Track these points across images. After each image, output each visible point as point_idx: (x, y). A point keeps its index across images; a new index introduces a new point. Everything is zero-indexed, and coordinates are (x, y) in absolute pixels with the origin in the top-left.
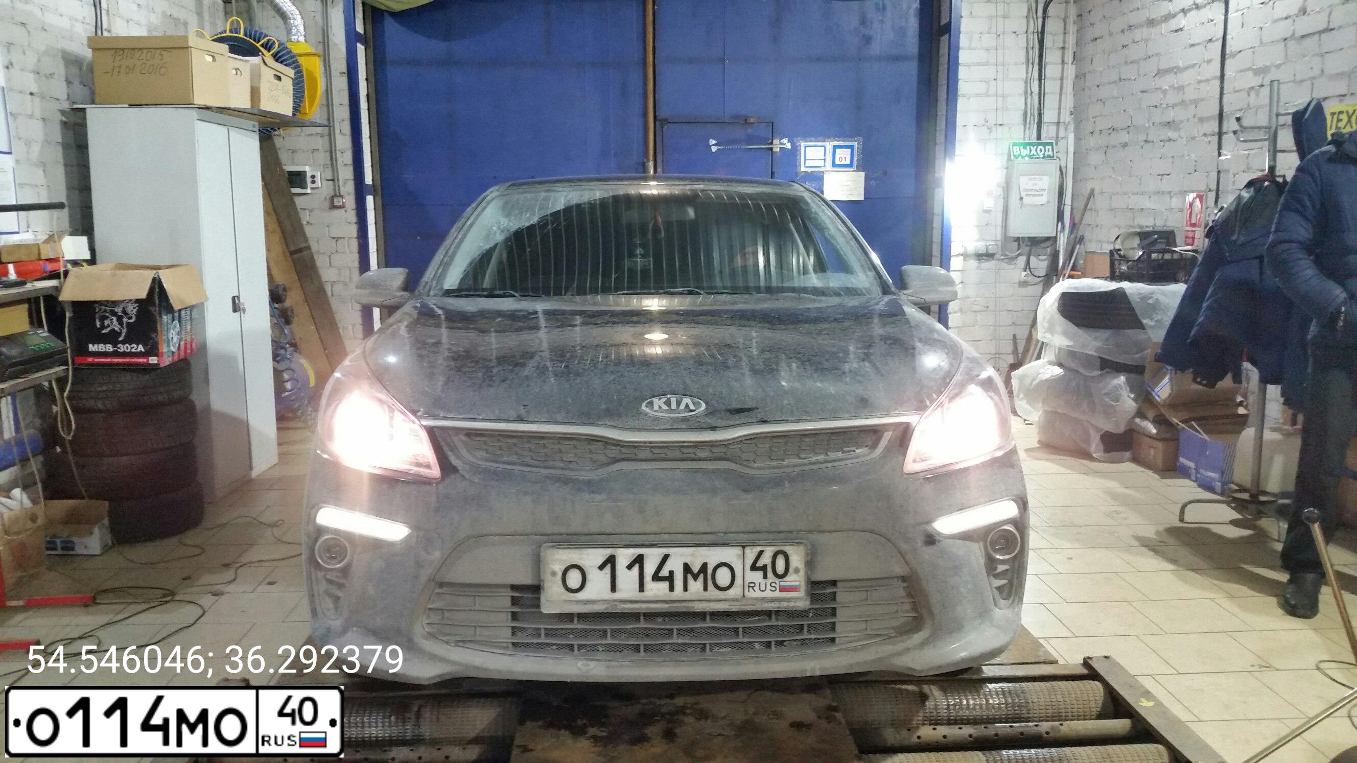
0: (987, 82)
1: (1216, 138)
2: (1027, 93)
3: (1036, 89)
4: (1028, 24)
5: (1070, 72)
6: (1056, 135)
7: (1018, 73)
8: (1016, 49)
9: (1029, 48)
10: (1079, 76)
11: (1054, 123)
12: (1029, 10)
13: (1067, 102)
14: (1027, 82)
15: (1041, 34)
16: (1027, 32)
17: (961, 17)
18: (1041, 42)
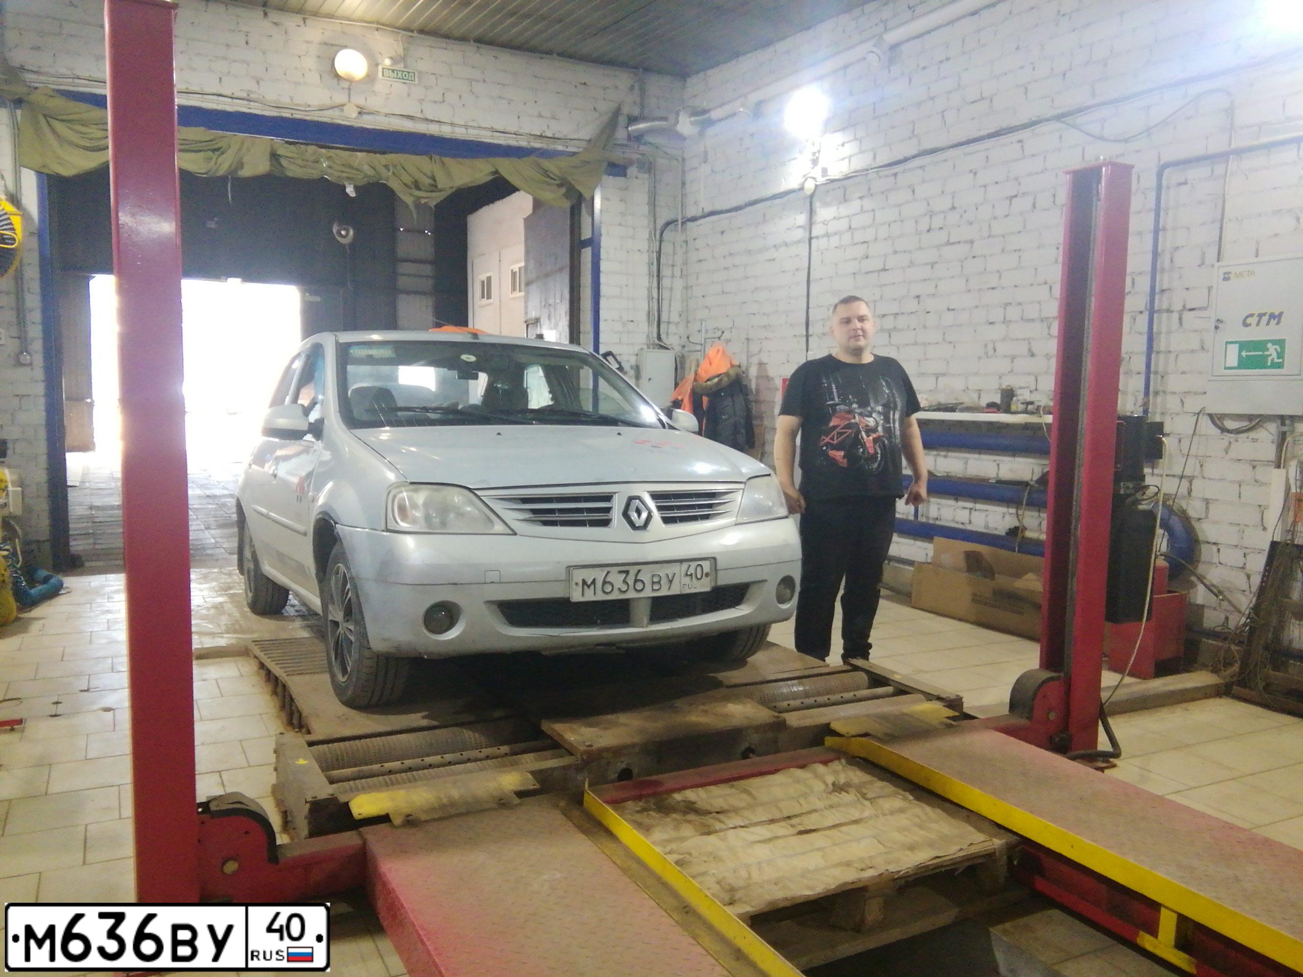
0: (621, 287)
1: (805, 338)
2: (650, 298)
3: (655, 295)
4: (649, 247)
5: (679, 284)
6: (670, 331)
7: (643, 282)
8: (641, 263)
9: (650, 264)
10: (686, 288)
11: (669, 323)
12: (650, 234)
13: (677, 306)
14: (650, 290)
15: (659, 253)
16: (648, 251)
17: (601, 235)
18: (658, 259)
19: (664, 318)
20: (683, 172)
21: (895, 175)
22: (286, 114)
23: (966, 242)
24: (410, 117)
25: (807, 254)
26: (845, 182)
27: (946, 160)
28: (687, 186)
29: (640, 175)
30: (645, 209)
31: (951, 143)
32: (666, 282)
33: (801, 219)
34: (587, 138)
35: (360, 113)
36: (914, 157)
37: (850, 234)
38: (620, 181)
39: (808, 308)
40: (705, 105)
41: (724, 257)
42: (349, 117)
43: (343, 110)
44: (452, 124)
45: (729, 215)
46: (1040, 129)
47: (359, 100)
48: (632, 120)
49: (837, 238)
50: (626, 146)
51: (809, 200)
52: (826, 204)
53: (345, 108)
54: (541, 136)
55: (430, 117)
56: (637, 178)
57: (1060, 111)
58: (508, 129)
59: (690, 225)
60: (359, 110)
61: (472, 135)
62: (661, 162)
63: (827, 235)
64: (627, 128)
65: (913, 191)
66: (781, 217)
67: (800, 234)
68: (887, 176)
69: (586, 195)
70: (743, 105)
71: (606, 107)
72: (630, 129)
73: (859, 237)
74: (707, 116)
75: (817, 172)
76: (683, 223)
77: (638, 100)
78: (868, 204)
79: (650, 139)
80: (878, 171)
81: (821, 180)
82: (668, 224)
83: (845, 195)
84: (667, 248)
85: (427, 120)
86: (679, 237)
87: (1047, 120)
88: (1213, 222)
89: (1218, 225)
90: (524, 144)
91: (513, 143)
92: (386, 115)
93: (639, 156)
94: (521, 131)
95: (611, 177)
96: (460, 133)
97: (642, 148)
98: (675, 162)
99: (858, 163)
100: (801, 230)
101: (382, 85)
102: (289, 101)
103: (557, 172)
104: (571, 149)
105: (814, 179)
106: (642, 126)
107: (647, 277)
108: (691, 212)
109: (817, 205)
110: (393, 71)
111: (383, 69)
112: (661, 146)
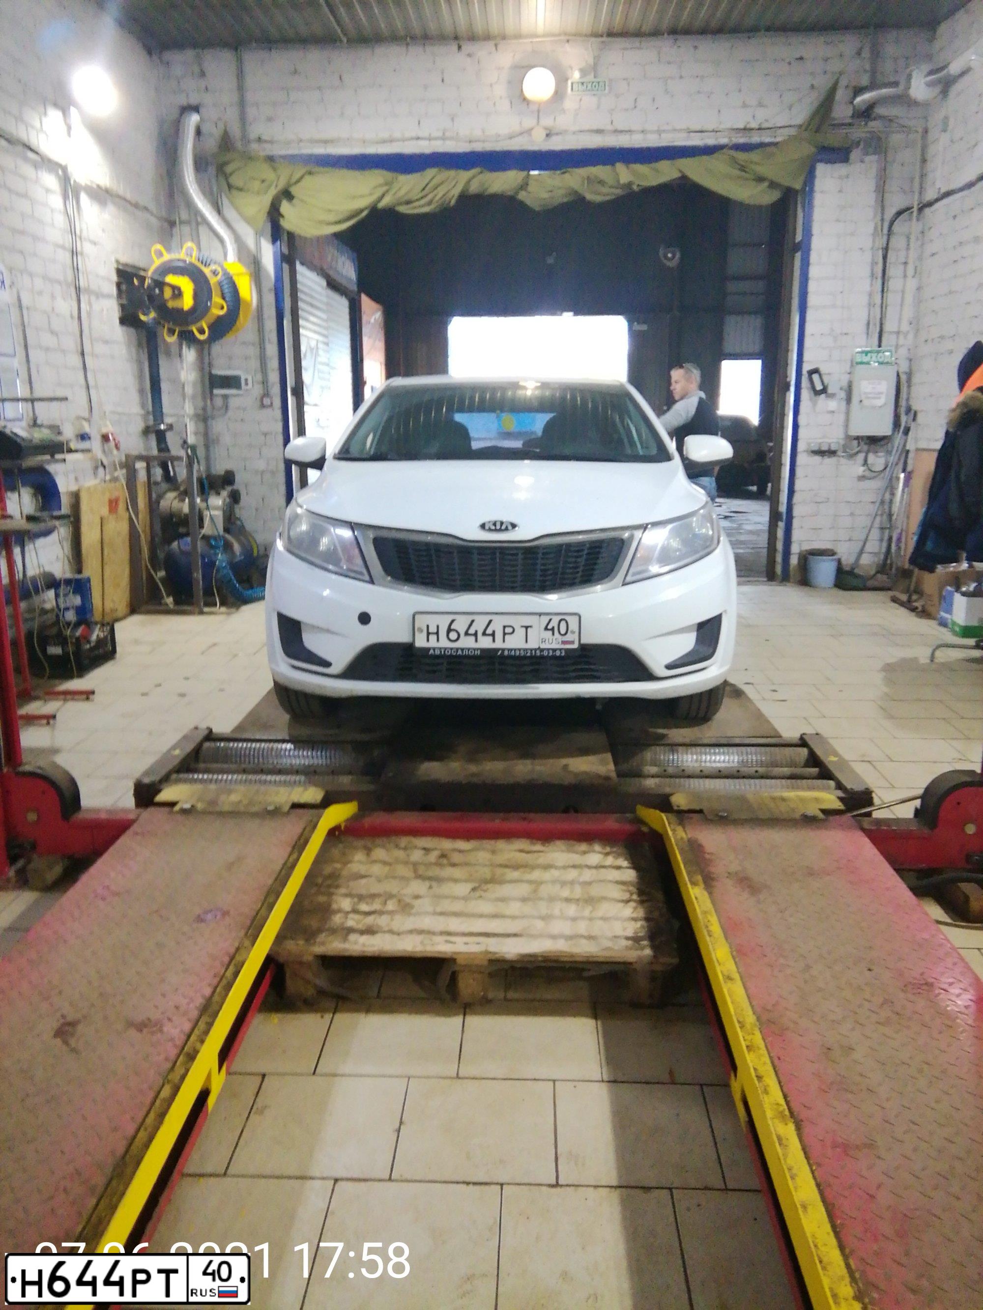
0: (834, 295)
3: (878, 301)
4: (874, 241)
5: (911, 285)
7: (863, 286)
8: (861, 264)
9: (874, 263)
10: (920, 289)
12: (876, 228)
13: (907, 313)
15: (886, 250)
16: (872, 248)
17: (812, 236)
18: (885, 258)
19: (888, 327)
20: (925, 146)
24: (599, 131)
28: (928, 162)
29: (866, 158)
30: (871, 198)
32: (893, 284)
34: (801, 122)
35: (547, 135)
38: (841, 169)
41: (954, 248)
42: (537, 142)
43: (530, 135)
44: (643, 131)
45: (962, 193)
47: (547, 121)
48: (858, 91)
50: (847, 124)
53: (534, 133)
54: (745, 129)
55: (620, 128)
56: (862, 162)
58: (705, 128)
59: (926, 210)
60: (548, 132)
61: (669, 140)
62: (896, 138)
64: (852, 103)
71: (823, 83)
72: (855, 102)
74: (947, 71)
76: (919, 210)
79: (879, 111)
82: (899, 213)
84: (898, 242)
85: (617, 131)
86: (914, 227)
90: (725, 141)
91: (711, 141)
92: (574, 133)
93: (868, 135)
94: (722, 127)
95: (832, 166)
96: (654, 140)
97: (872, 124)
98: (915, 136)
101: (570, 103)
102: (480, 133)
104: (778, 139)
106: (867, 96)
107: (868, 281)
108: (928, 196)
110: (583, 84)
111: (572, 84)
112: (897, 117)
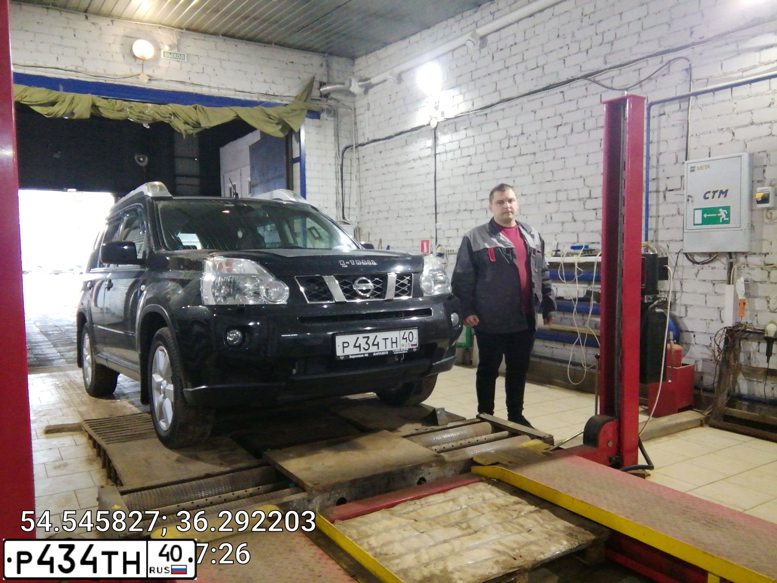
0: (319, 187)
1: (434, 215)
2: (337, 193)
3: (340, 191)
4: (336, 162)
5: (355, 184)
6: (350, 213)
7: (333, 184)
8: (331, 172)
9: (336, 173)
10: (359, 186)
11: (349, 208)
12: (336, 154)
13: (354, 198)
14: (337, 188)
15: (342, 165)
16: (335, 164)
17: (305, 155)
18: (342, 169)
19: (346, 205)
20: (355, 116)
21: (486, 114)
22: (102, 80)
23: (531, 154)
24: (182, 83)
25: (434, 164)
26: (455, 120)
27: (517, 105)
28: (358, 124)
29: (329, 118)
30: (332, 139)
31: (520, 94)
32: (346, 183)
33: (430, 142)
34: (295, 95)
35: (150, 80)
36: (498, 103)
37: (459, 151)
38: (316, 121)
39: (436, 197)
40: (367, 76)
41: (382, 167)
42: (142, 82)
43: (138, 78)
44: (209, 87)
45: (384, 141)
46: (573, 84)
47: (149, 72)
48: (322, 84)
49: (452, 153)
50: (319, 100)
51: (433, 131)
52: (445, 134)
53: (140, 77)
54: (266, 94)
55: (195, 82)
56: (327, 120)
57: (586, 73)
58: (245, 90)
59: (360, 148)
60: (149, 78)
61: (223, 93)
62: (341, 110)
63: (446, 152)
64: (319, 89)
65: (498, 124)
66: (416, 142)
67: (429, 152)
68: (481, 115)
69: (296, 130)
70: (390, 74)
71: (306, 77)
72: (321, 90)
73: (465, 152)
74: (369, 81)
75: (438, 114)
76: (356, 147)
77: (326, 73)
78: (470, 132)
79: (333, 96)
80: (475, 113)
81: (441, 119)
82: (347, 148)
83: (455, 128)
84: (346, 162)
85: (193, 84)
86: (355, 155)
87: (578, 79)
88: (682, 137)
89: (685, 138)
90: (255, 99)
91: (248, 98)
92: (167, 81)
93: (327, 107)
94: (254, 91)
95: (311, 119)
96: (215, 92)
97: (329, 101)
98: (349, 111)
99: (464, 108)
100: (429, 150)
101: (163, 63)
102: (103, 72)
103: (277, 116)
104: (285, 102)
105: (436, 118)
106: (328, 88)
107: (335, 181)
108: (361, 141)
109: (439, 134)
110: (171, 54)
111: (164, 52)
112: (341, 100)
